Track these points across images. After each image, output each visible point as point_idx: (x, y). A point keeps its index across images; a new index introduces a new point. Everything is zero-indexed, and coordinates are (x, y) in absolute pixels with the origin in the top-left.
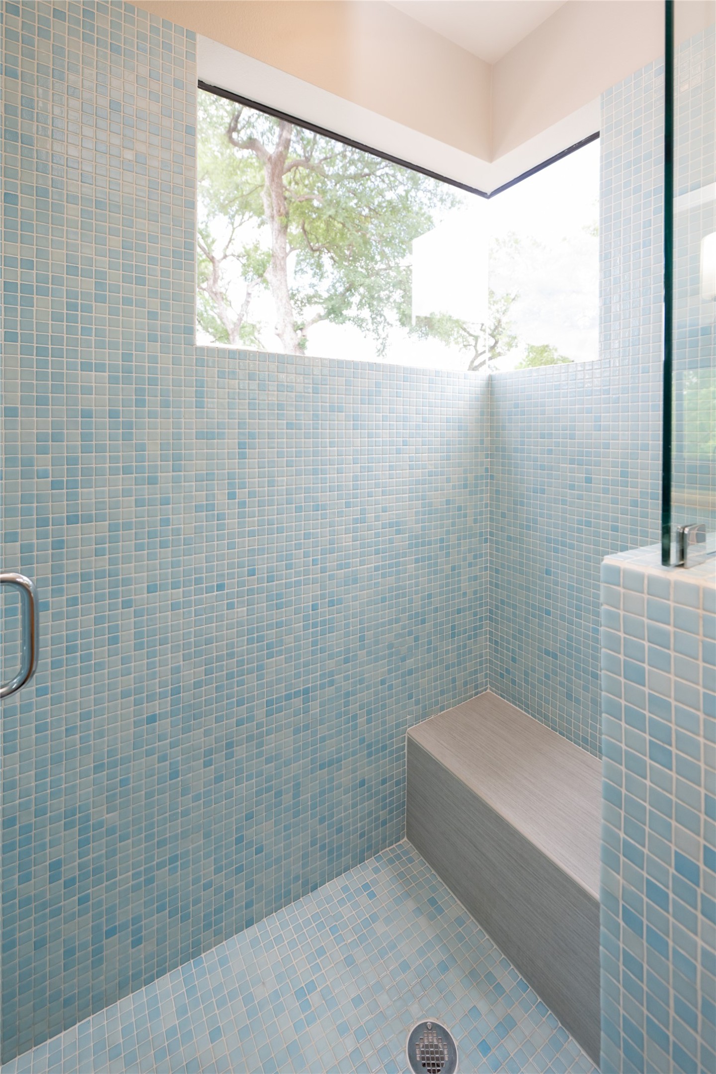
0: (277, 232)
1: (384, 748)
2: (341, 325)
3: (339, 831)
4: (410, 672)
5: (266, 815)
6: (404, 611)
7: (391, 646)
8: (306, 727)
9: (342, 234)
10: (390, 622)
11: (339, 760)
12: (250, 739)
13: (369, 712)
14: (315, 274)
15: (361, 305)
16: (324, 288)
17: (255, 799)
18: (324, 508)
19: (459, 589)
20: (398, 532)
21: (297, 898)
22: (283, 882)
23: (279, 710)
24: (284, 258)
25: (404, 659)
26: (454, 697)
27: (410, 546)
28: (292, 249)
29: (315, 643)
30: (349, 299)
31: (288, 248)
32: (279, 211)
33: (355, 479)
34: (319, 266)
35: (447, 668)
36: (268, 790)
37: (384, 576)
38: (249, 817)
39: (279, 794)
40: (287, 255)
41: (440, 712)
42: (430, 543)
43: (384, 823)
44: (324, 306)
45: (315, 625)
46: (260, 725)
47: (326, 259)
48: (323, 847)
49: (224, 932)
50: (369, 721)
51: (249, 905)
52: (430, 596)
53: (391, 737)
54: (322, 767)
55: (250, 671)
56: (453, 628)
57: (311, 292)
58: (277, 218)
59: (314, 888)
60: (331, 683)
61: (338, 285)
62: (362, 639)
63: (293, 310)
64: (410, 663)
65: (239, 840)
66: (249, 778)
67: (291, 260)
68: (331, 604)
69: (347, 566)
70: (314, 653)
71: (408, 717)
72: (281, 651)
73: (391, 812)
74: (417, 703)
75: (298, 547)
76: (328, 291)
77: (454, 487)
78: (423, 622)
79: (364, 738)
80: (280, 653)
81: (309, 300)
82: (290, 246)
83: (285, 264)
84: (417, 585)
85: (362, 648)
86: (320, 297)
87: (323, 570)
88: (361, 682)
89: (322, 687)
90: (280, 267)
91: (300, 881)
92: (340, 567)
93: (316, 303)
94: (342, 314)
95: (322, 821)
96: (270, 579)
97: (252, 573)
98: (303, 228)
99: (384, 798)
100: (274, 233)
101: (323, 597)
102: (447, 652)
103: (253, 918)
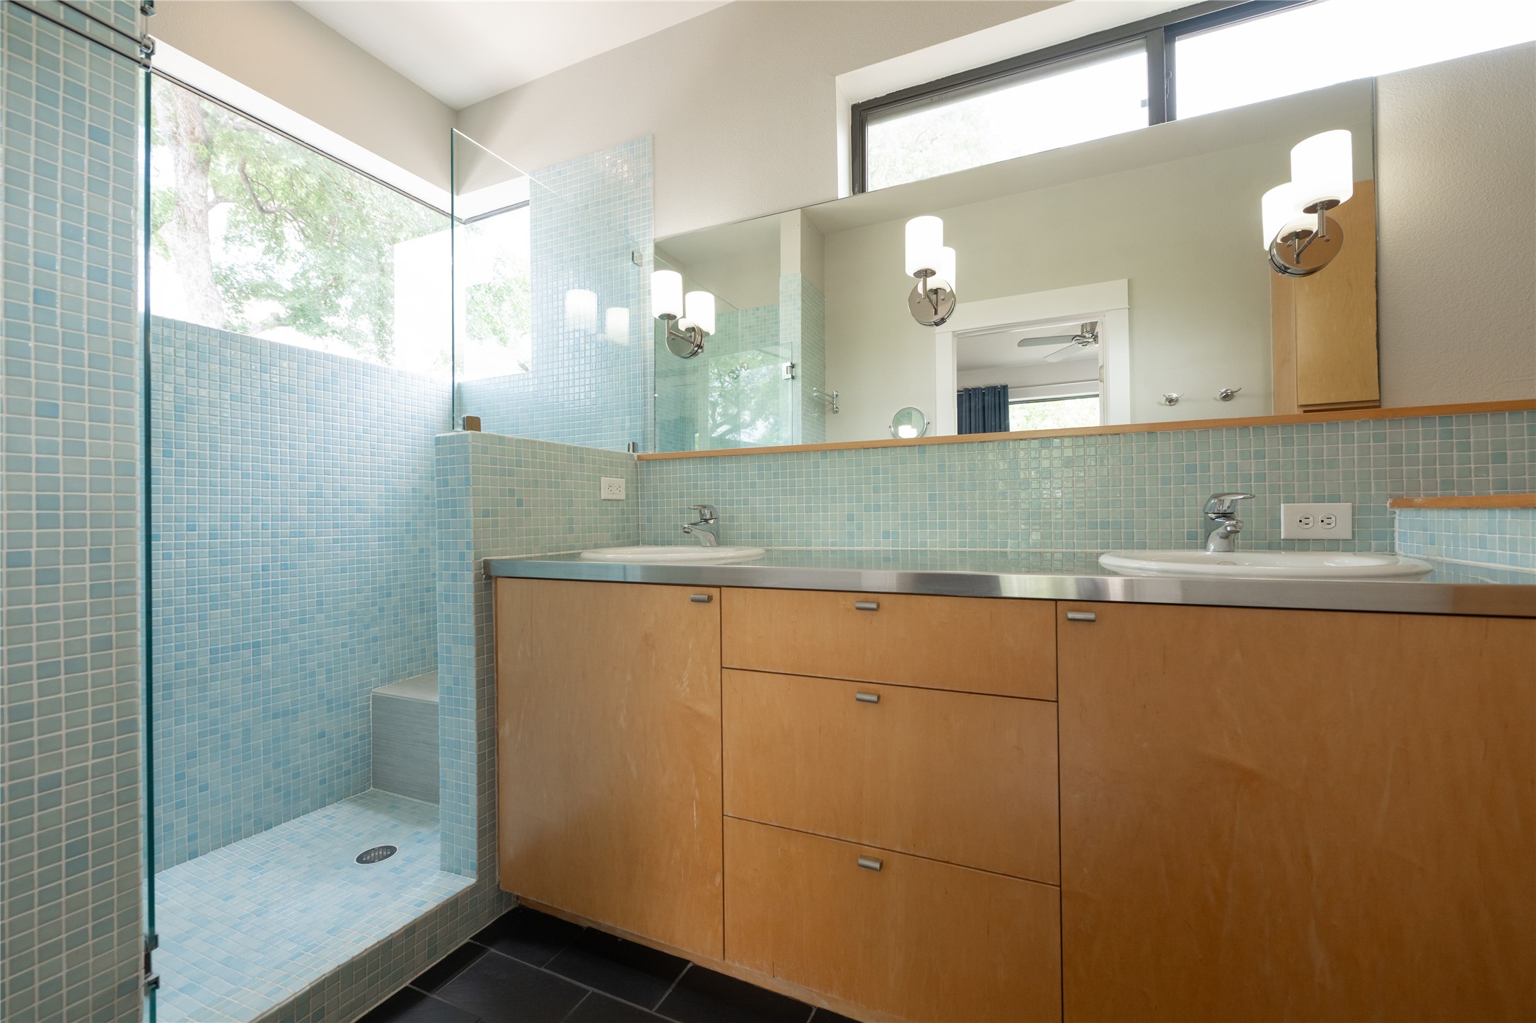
0: (187, 167)
1: (346, 705)
2: (318, 338)
3: (296, 776)
4: (375, 639)
5: (211, 756)
6: (367, 583)
7: (352, 613)
8: (257, 678)
9: (320, 198)
10: (352, 592)
11: (295, 712)
12: (191, 683)
13: (329, 671)
14: (269, 250)
15: (355, 311)
16: (285, 274)
17: (197, 740)
18: (274, 478)
19: (428, 570)
20: (359, 511)
21: (248, 835)
22: (232, 819)
23: (225, 659)
24: (203, 213)
25: (367, 627)
26: (423, 665)
27: (373, 525)
28: (219, 199)
29: (265, 601)
30: (334, 299)
31: (211, 196)
32: (192, 133)
33: (309, 456)
34: (278, 238)
35: (416, 639)
36: (213, 732)
37: (343, 548)
38: (191, 756)
39: (226, 737)
40: (209, 207)
41: (409, 677)
42: (394, 525)
43: (348, 773)
44: (287, 304)
45: (266, 585)
46: (201, 672)
47: (290, 230)
48: (278, 790)
49: (163, 862)
50: (329, 679)
51: (192, 838)
52: (395, 573)
53: (354, 695)
54: (275, 716)
55: (190, 620)
56: (422, 604)
57: (260, 277)
58: (186, 143)
59: (268, 827)
60: (285, 640)
61: (312, 274)
62: (320, 603)
63: (223, 302)
64: (374, 630)
65: (180, 777)
66: (191, 719)
67: (220, 217)
68: (284, 567)
69: (301, 535)
70: (264, 610)
71: (373, 679)
72: (227, 604)
73: (355, 763)
74: (383, 667)
75: (245, 510)
76: (294, 280)
77: (421, 478)
78: (389, 595)
79: (323, 694)
80: (226, 606)
81: (256, 290)
82: (215, 192)
83: (206, 223)
84: (381, 561)
85: (320, 612)
86: (278, 287)
87: (274, 535)
88: (319, 642)
89: (275, 642)
90: (193, 225)
91: (253, 820)
92: (293, 535)
93: (270, 296)
94: (319, 321)
95: (277, 765)
96: (213, 537)
97: (191, 528)
98: (242, 170)
99: (347, 750)
100: (180, 167)
101: (274, 560)
102: (416, 625)
103: (198, 851)
